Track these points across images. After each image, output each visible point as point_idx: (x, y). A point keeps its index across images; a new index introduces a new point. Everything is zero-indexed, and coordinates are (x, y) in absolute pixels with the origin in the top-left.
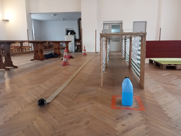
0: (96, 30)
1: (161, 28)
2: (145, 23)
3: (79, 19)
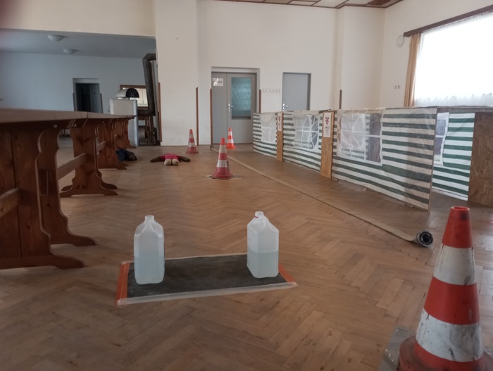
0: (197, 89)
3: (148, 55)
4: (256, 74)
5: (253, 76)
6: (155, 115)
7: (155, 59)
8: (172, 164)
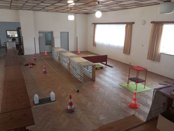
0: (34, 38)
1: (77, 37)
2: (67, 33)
3: (18, 27)
4: (52, 32)
5: (52, 33)
6: (21, 45)
7: (20, 29)
8: (31, 67)
